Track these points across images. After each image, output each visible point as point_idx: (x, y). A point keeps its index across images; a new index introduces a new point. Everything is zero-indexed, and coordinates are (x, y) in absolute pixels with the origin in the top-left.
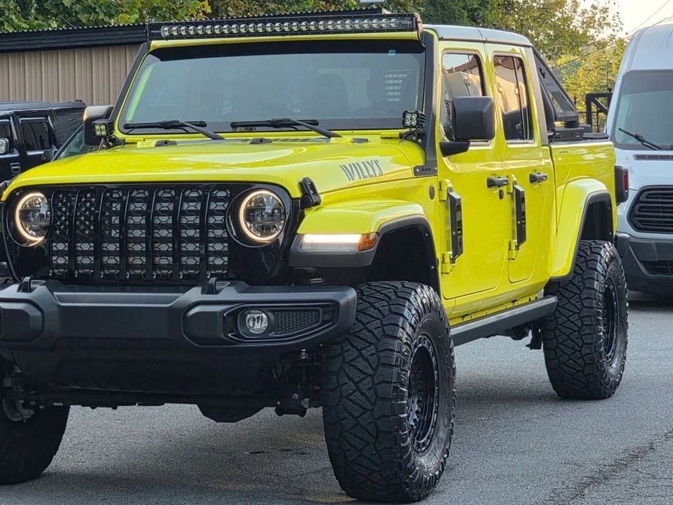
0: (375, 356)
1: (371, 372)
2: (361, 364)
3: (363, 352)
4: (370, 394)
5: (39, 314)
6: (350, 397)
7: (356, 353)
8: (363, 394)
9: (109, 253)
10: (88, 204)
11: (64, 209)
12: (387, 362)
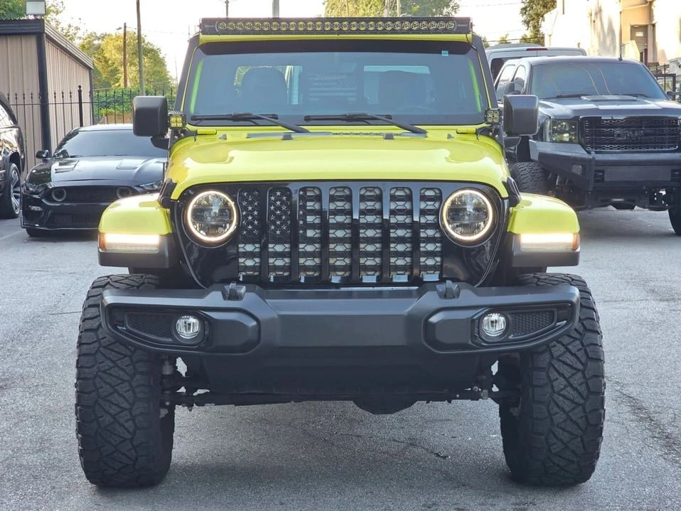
0: (582, 351)
1: (580, 366)
2: (569, 359)
3: (570, 347)
4: (582, 389)
5: (254, 323)
6: (562, 393)
7: (563, 349)
8: (575, 389)
9: (307, 255)
10: (278, 203)
11: (250, 208)
12: (594, 357)
